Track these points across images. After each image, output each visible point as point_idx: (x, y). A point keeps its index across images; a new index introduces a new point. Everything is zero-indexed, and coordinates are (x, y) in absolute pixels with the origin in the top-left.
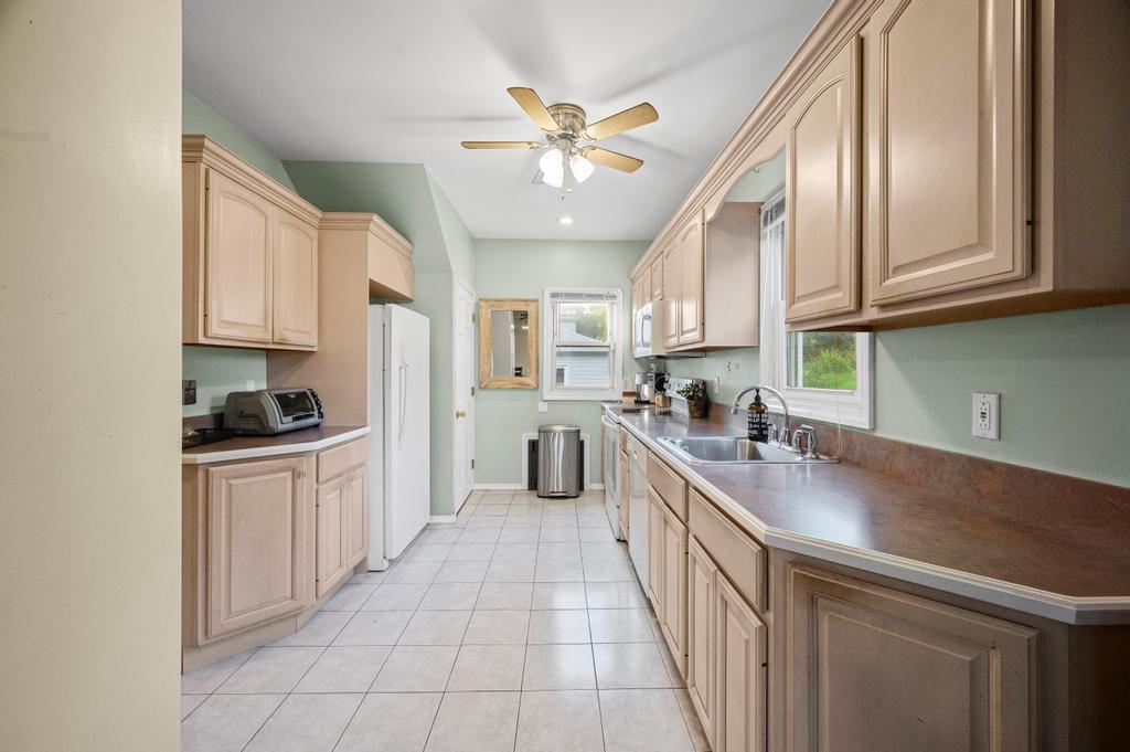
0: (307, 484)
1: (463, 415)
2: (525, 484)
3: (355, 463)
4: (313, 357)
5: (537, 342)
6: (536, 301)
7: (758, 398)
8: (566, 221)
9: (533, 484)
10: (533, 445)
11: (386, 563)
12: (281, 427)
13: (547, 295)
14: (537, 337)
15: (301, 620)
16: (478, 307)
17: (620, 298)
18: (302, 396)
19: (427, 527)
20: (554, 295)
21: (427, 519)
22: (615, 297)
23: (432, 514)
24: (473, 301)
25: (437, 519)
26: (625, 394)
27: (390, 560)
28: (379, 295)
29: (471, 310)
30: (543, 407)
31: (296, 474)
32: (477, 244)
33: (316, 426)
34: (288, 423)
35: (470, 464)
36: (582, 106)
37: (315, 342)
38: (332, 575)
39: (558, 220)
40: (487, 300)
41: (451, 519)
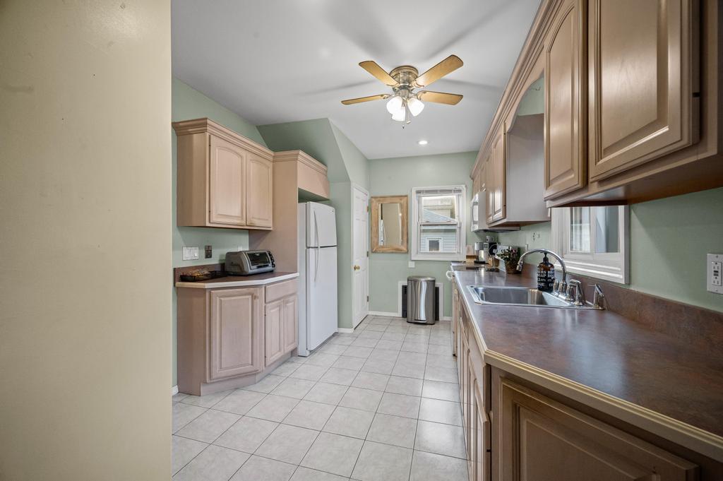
0: (259, 302)
1: (359, 268)
2: (400, 314)
3: (290, 292)
4: (270, 233)
5: (407, 223)
6: (406, 196)
7: (546, 259)
8: (423, 143)
9: (405, 314)
10: (405, 289)
11: (308, 353)
12: (250, 271)
13: (414, 192)
14: (407, 219)
15: (258, 377)
16: (370, 202)
17: (464, 192)
18: (263, 255)
19: (335, 335)
20: (418, 192)
21: (336, 330)
22: (460, 191)
23: (339, 327)
24: (368, 198)
25: (342, 330)
26: (468, 257)
27: (310, 351)
28: (304, 197)
29: (366, 204)
30: (412, 265)
31: (254, 297)
32: (370, 164)
33: (272, 271)
34: (254, 269)
35: (366, 299)
36: (414, 66)
37: (271, 225)
38: (274, 354)
39: (418, 142)
40: (375, 198)
41: (350, 331)
